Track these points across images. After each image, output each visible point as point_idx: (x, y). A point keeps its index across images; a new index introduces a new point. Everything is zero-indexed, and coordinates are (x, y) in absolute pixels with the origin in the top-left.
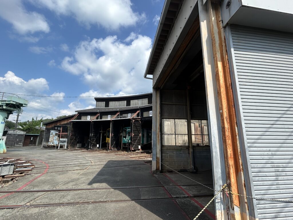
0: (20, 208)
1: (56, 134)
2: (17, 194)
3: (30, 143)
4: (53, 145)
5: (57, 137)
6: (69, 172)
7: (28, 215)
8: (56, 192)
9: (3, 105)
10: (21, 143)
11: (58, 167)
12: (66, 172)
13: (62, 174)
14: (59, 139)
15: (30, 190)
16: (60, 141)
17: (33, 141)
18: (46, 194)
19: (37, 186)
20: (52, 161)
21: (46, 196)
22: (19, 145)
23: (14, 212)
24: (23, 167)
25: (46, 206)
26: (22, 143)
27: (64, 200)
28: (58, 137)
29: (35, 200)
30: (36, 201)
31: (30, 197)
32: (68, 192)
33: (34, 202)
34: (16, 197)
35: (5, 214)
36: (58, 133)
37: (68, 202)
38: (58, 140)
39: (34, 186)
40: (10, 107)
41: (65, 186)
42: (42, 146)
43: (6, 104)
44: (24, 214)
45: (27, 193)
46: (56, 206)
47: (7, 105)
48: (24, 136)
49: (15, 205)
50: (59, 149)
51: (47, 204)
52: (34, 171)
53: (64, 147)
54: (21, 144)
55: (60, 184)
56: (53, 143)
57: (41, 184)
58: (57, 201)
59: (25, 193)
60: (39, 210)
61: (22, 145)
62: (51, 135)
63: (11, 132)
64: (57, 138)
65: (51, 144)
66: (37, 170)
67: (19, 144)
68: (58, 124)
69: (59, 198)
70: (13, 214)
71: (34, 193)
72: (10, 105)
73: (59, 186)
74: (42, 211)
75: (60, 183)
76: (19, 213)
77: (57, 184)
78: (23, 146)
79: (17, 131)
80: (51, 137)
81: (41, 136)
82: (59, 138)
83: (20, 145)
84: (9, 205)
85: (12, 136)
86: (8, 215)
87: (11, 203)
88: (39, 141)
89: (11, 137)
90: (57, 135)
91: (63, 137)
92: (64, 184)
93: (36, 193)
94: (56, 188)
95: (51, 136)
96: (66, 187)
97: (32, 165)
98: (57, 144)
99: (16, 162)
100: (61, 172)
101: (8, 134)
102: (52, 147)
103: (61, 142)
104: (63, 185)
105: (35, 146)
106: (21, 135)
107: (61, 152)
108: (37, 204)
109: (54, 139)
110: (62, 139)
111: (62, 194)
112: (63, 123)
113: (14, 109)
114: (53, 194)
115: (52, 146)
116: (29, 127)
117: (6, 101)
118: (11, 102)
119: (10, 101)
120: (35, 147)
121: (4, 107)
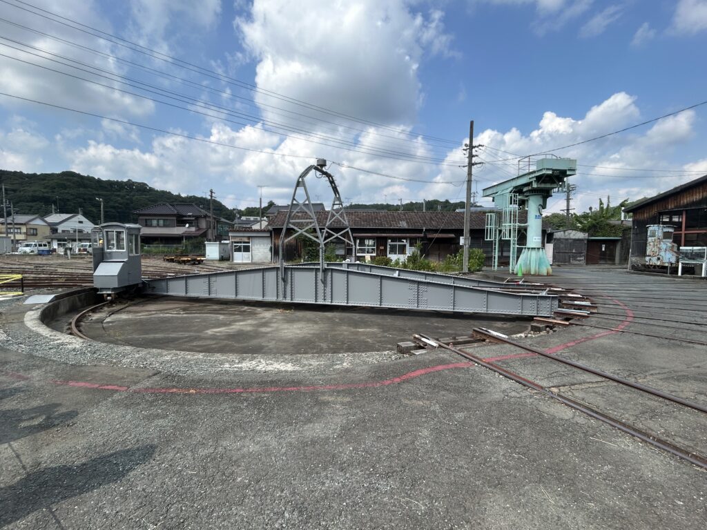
0: (536, 391)
1: (666, 236)
2: (543, 360)
3: (601, 259)
4: (658, 263)
5: (669, 243)
6: (696, 346)
7: (546, 415)
8: (633, 390)
9: (532, 182)
10: (581, 257)
11: (661, 323)
12: (684, 344)
13: (669, 347)
14: (678, 249)
15: (569, 361)
16: (683, 253)
17: (608, 252)
18: (604, 384)
19: (587, 356)
20: (646, 304)
21: (600, 390)
22: (578, 262)
23: (524, 394)
24: (573, 307)
25: (592, 414)
26: (583, 258)
27: (651, 424)
28: (674, 242)
29: (573, 387)
30: (574, 391)
31: (564, 375)
32: (672, 407)
33: (570, 391)
34: (537, 366)
35: (508, 391)
36: (671, 230)
37: (664, 438)
38: (675, 249)
39: (581, 355)
40: (544, 182)
41: (666, 384)
42: (629, 266)
43: (537, 177)
44: (540, 408)
45: (561, 364)
46: (619, 429)
47: (539, 179)
48: (586, 242)
49: (529, 379)
50: (680, 277)
51: (597, 413)
52: (593, 320)
53: (697, 270)
54: (581, 259)
55: (652, 372)
56: (659, 259)
57: (598, 355)
58: (628, 417)
59: (557, 362)
60: (571, 416)
61: (583, 262)
62: (650, 236)
63: (558, 235)
64: (669, 245)
65: (654, 261)
66: (600, 320)
67: (578, 259)
68: (671, 206)
69: (637, 412)
70: (520, 398)
71: (575, 369)
72: (543, 179)
73: (649, 378)
74: (577, 423)
75: (652, 370)
76: (531, 400)
77: (645, 370)
78: (587, 264)
79: (570, 231)
80: (652, 244)
81: (625, 241)
82: (676, 245)
83: (580, 261)
84: (521, 375)
85: (563, 243)
86: (513, 394)
87: (526, 373)
88: (621, 254)
89: (562, 246)
90: (669, 238)
91: (692, 241)
92: (667, 379)
93: (580, 371)
94: (636, 378)
95: (650, 239)
96: (672, 389)
97: (594, 305)
98: (673, 260)
99: (563, 295)
100: (667, 341)
101: (555, 239)
102: (657, 269)
103: (687, 257)
104: (661, 380)
105: (614, 264)
106: (579, 240)
107: (686, 286)
108: (573, 399)
109: (660, 248)
110: (691, 248)
111: (649, 403)
112: (686, 200)
113: (553, 186)
114: (622, 392)
115: (658, 266)
116: (594, 222)
117: (534, 172)
118: (544, 172)
119: (541, 170)
120: (613, 267)
121: (535, 185)
